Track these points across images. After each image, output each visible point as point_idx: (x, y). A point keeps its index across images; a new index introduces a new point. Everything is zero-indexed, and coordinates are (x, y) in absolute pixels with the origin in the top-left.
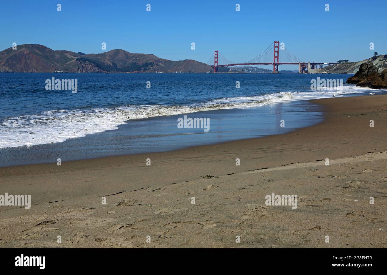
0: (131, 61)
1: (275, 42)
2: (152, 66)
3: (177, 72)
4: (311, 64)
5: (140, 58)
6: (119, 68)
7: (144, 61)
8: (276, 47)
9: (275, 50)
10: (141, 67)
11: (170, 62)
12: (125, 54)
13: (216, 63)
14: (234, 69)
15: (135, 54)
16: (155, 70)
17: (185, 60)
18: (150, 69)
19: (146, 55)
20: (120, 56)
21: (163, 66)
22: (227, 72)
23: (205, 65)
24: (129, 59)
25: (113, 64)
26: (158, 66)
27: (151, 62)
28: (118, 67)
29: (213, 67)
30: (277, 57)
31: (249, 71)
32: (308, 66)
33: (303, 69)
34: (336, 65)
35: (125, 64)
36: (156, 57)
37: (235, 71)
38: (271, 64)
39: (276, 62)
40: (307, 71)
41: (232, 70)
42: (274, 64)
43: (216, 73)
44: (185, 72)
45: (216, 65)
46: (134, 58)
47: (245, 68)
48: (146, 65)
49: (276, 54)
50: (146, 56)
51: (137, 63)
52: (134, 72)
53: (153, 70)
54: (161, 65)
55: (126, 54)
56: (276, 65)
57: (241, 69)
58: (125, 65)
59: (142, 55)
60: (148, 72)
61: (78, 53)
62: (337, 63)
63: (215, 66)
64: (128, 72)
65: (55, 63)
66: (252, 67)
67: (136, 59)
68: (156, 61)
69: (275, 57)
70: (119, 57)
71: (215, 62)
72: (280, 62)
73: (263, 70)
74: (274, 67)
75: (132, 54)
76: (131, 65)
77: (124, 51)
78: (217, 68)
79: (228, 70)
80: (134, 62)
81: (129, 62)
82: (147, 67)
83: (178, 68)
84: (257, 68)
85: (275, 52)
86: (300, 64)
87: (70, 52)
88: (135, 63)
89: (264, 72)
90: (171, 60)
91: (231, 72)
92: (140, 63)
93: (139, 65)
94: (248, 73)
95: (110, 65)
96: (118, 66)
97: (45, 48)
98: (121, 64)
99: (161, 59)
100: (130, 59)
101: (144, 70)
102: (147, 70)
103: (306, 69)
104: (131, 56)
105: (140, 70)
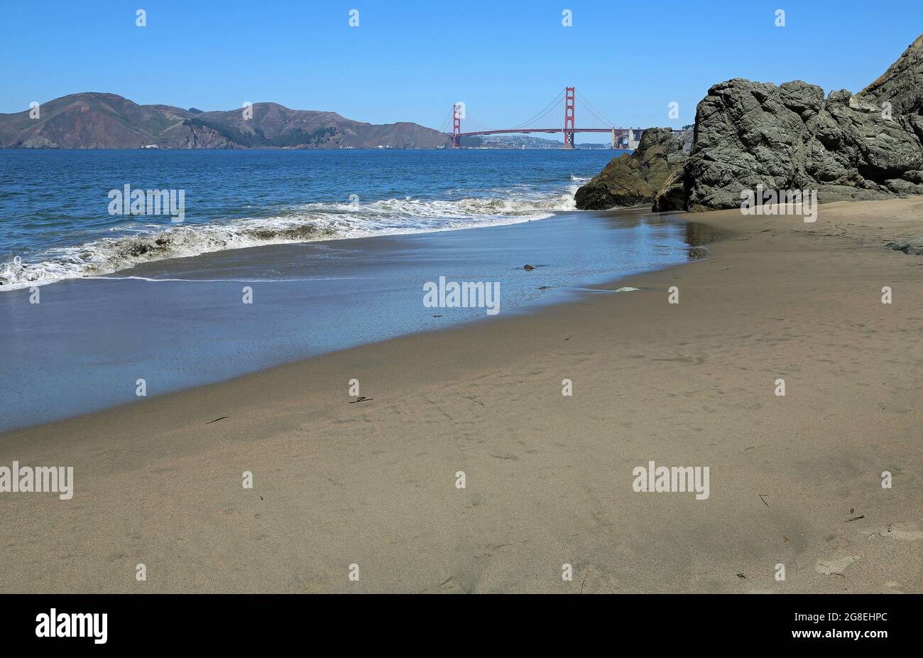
0: (292, 126)
1: (567, 88)
2: (332, 134)
3: (380, 147)
4: (635, 131)
5: (309, 119)
6: (269, 140)
7: (317, 126)
8: (570, 98)
9: (567, 104)
10: (310, 137)
11: (368, 127)
12: (280, 111)
13: (457, 129)
14: (494, 141)
15: (300, 112)
16: (337, 143)
17: (398, 125)
18: (329, 140)
19: (321, 113)
20: (270, 115)
21: (354, 134)
22: (479, 146)
23: (436, 132)
24: (287, 121)
25: (256, 131)
26: (344, 134)
27: (331, 128)
28: (267, 137)
29: (451, 137)
30: (572, 119)
31: (521, 144)
32: (628, 136)
33: (620, 141)
34: (680, 134)
35: (280, 131)
36: (341, 118)
37: (495, 144)
38: (560, 130)
39: (569, 127)
40: (628, 145)
41: (488, 142)
42: (565, 130)
43: (456, 148)
44: (397, 146)
45: (457, 132)
46: (298, 120)
47: (515, 139)
48: (321, 133)
49: (570, 111)
50: (321, 116)
51: (303, 129)
52: (297, 147)
53: (334, 142)
54: (350, 133)
55: (283, 111)
56: (570, 133)
57: (506, 141)
58: (280, 134)
59: (314, 114)
60: (324, 146)
61: (190, 109)
62: (681, 129)
63: (454, 135)
64: (285, 148)
65: (141, 129)
66: (527, 138)
67: (302, 122)
68: (340, 124)
69: (567, 118)
70: (268, 118)
71: (455, 127)
72: (576, 127)
73: (547, 142)
74: (566, 136)
75: (294, 111)
76: (292, 134)
77: (278, 106)
78: (458, 139)
79: (480, 142)
80: (297, 128)
81: (287, 127)
82: (323, 137)
83: (383, 139)
84: (537, 139)
85: (568, 107)
86: (613, 131)
87: (171, 108)
88: (300, 130)
89: (549, 147)
90: (369, 124)
91: (485, 146)
92: (310, 130)
93: (307, 133)
94: (519, 148)
95: (250, 133)
96: (265, 136)
97: (121, 100)
98: (272, 130)
99: (351, 122)
100: (289, 121)
101: (317, 143)
102: (322, 142)
103: (625, 142)
104: (292, 115)
105: (310, 143)
